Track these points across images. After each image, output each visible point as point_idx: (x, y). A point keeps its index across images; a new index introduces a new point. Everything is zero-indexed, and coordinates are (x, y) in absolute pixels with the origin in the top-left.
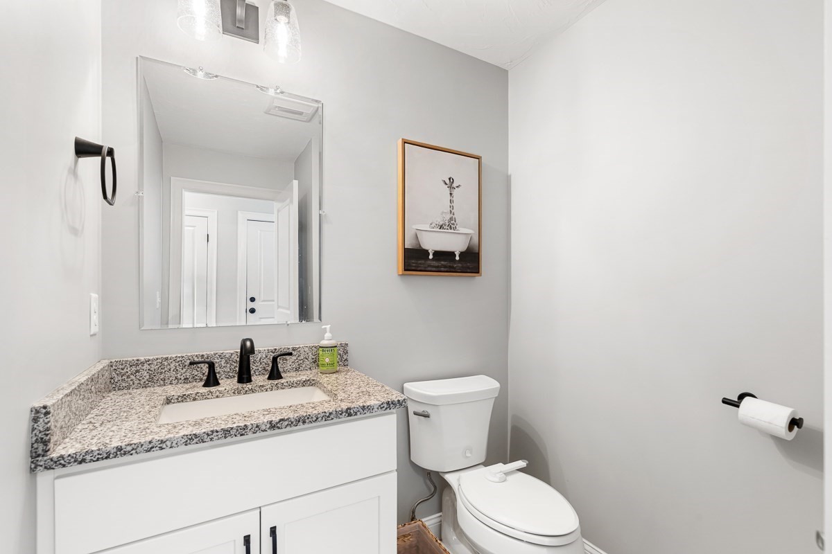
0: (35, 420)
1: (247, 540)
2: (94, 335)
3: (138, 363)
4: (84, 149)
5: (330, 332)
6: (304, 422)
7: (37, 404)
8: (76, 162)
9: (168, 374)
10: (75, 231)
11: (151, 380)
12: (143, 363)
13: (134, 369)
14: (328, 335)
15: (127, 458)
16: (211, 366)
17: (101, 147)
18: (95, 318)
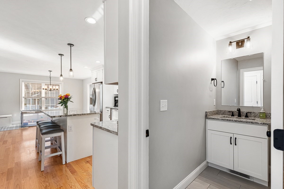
0: (206, 113)
1: (231, 138)
2: (215, 105)
3: (221, 111)
4: (212, 79)
5: (263, 109)
6: (241, 122)
7: (206, 111)
8: (211, 81)
9: (226, 113)
10: (211, 91)
11: (223, 114)
12: (222, 111)
13: (220, 111)
14: (262, 110)
15: (214, 120)
16: (233, 113)
17: (214, 79)
18: (215, 103)
